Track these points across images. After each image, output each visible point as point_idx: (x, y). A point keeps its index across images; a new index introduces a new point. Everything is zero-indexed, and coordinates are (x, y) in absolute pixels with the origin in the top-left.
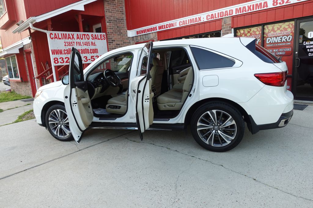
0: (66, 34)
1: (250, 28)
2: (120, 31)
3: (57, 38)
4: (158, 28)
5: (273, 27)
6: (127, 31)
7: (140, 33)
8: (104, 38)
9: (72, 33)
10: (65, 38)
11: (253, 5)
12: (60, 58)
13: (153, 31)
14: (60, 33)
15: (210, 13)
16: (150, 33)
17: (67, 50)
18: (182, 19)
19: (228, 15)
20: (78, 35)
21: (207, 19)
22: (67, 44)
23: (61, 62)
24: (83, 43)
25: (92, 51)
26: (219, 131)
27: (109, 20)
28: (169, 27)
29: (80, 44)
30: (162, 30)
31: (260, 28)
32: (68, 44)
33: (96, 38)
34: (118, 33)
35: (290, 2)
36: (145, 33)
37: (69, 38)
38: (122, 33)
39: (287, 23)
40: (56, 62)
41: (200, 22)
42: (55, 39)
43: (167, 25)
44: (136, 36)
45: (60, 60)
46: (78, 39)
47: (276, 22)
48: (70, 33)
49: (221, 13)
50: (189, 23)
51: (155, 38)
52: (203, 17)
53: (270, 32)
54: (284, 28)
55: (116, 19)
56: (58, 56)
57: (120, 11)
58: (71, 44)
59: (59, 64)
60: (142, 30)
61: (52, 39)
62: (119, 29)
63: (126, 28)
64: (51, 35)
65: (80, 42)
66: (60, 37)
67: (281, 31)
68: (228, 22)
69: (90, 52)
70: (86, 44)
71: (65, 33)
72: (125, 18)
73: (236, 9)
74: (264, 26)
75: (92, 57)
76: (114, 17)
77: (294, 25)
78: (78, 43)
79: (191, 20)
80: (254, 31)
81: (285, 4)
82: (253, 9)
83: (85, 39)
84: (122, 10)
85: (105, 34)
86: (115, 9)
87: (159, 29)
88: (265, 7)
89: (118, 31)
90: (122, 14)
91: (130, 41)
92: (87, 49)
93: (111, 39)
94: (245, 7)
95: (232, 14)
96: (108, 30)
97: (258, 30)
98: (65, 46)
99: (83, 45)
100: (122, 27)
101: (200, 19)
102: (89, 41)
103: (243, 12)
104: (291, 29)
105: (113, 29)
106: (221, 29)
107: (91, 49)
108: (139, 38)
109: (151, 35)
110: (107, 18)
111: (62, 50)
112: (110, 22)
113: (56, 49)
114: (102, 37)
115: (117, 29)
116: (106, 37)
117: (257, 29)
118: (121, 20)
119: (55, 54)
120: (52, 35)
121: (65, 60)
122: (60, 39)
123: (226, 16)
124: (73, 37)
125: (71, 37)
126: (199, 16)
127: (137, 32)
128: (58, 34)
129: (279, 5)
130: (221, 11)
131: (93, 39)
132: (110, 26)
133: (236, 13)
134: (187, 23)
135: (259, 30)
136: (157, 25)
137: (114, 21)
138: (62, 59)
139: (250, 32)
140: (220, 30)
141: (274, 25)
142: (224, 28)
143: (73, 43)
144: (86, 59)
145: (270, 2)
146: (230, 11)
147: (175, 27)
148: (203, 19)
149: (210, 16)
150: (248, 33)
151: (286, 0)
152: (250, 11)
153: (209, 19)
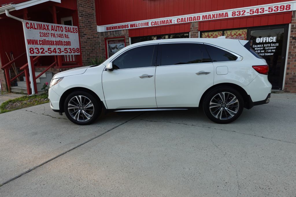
0: (41, 25)
1: (213, 32)
2: (91, 26)
3: (32, 27)
4: (129, 26)
5: (231, 33)
6: (96, 27)
7: (111, 30)
8: (76, 32)
9: (47, 24)
10: (41, 28)
11: (217, 14)
12: (36, 49)
13: (125, 28)
14: (36, 23)
15: (180, 17)
16: (121, 30)
17: (42, 40)
18: (154, 20)
19: (196, 20)
20: (52, 26)
21: (177, 22)
22: (42, 35)
23: (36, 53)
24: (57, 35)
25: (65, 43)
26: (226, 108)
27: (81, 15)
28: (141, 26)
29: (54, 35)
30: (134, 28)
31: (221, 33)
32: (44, 34)
33: (69, 31)
34: (88, 27)
35: (245, 15)
36: (116, 30)
37: (44, 29)
38: (92, 28)
39: (241, 31)
40: (32, 52)
41: (171, 24)
42: (31, 29)
43: (140, 24)
44: (105, 32)
45: (35, 51)
46: (53, 30)
47: (234, 29)
48: (45, 24)
49: (190, 18)
50: (160, 24)
51: (126, 35)
52: (174, 20)
53: (229, 37)
54: (239, 34)
55: (88, 14)
56: (34, 46)
57: (91, 7)
58: (46, 35)
59: (35, 55)
60: (112, 26)
61: (28, 28)
62: (90, 24)
63: (96, 24)
64: (27, 24)
65: (55, 34)
66: (36, 27)
67: (237, 36)
68: (196, 26)
69: (63, 44)
70: (60, 36)
71: (40, 23)
72: (95, 14)
73: (203, 16)
74: (224, 31)
75: (65, 49)
76: (86, 12)
77: (246, 32)
78: (52, 34)
79: (162, 21)
80: (216, 35)
81: (241, 16)
82: (217, 17)
83: (59, 31)
84: (93, 5)
85: (77, 27)
86: (87, 4)
87: (131, 27)
88: (226, 17)
89: (89, 26)
90: (93, 9)
91: (99, 36)
92: (61, 41)
93: (83, 32)
94: (210, 15)
95: (199, 19)
96: (81, 24)
98: (41, 36)
99: (57, 37)
100: (92, 22)
101: (171, 21)
102: (62, 33)
103: (208, 19)
104: (244, 35)
105: (84, 23)
106: (190, 31)
107: (64, 42)
108: (109, 34)
109: (122, 31)
110: (80, 12)
111: (37, 40)
112: (82, 17)
113: (32, 39)
114: (74, 30)
115: (88, 24)
116: (78, 30)
117: (218, 33)
118: (92, 15)
119: (30, 44)
120: (29, 24)
121: (41, 51)
122: (36, 29)
123: (195, 21)
124: (48, 28)
125: (46, 28)
126: (171, 19)
127: (107, 28)
128: (34, 24)
129: (236, 16)
130: (190, 16)
131: (66, 32)
132: (83, 21)
133: (203, 19)
134: (159, 23)
135: (220, 34)
136: (129, 23)
137: (85, 15)
138: (37, 49)
141: (232, 31)
142: (192, 31)
143: (48, 34)
144: (59, 51)
145: (230, 13)
146: (197, 17)
147: (147, 26)
148: (174, 22)
149: (180, 19)
150: (211, 36)
151: (242, 13)
152: (214, 19)
153: (179, 22)
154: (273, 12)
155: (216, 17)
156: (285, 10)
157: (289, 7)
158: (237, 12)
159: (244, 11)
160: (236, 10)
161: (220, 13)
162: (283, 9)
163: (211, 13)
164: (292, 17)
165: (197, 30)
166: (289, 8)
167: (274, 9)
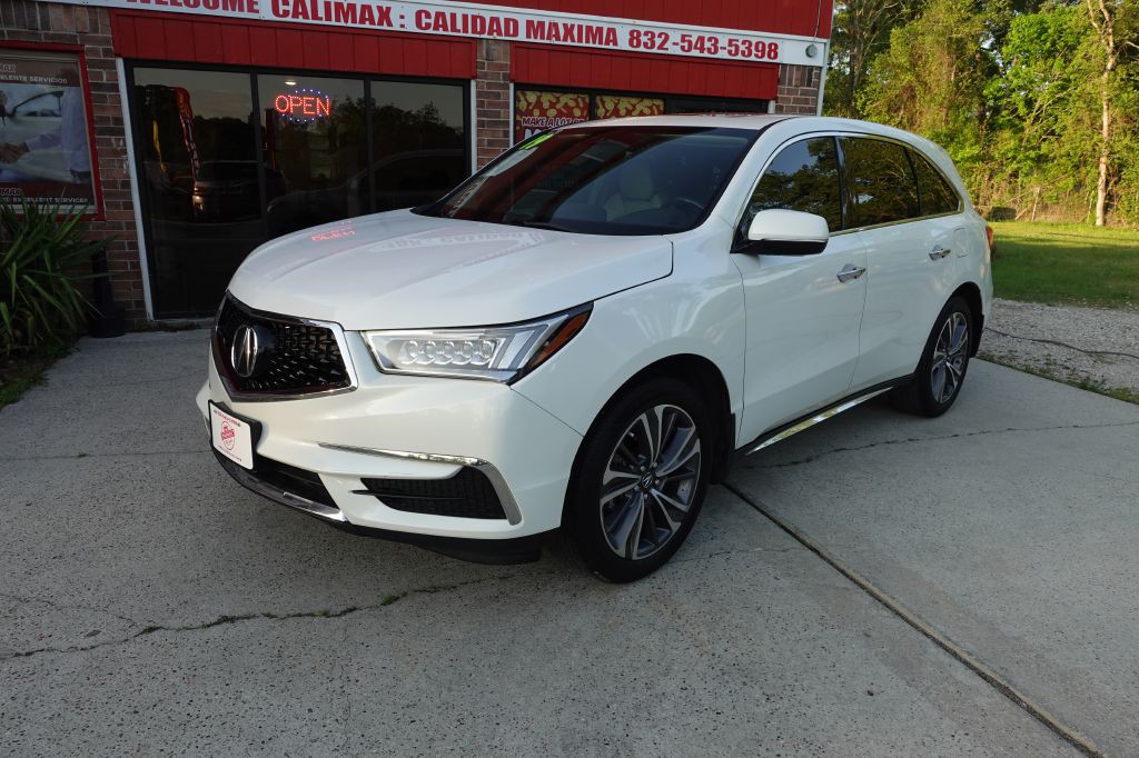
1: (557, 95)
5: (616, 105)
11: (580, 28)
19: (500, 34)
21: (418, 25)
28: (206, 6)
31: (583, 99)
35: (667, 49)
41: (385, 27)
47: (626, 92)
49: (474, 18)
50: (327, 18)
52: (402, 12)
68: (498, 59)
73: (530, 23)
74: (597, 96)
79: (338, 5)
80: (566, 106)
81: (655, 50)
88: (611, 44)
94: (556, 25)
95: (515, 34)
97: (578, 106)
101: (385, 14)
103: (549, 38)
106: (473, 78)
117: (576, 100)
123: (495, 36)
129: (642, 49)
130: (476, 13)
133: (528, 36)
134: (321, 14)
135: (581, 105)
139: (558, 107)
140: (468, 77)
141: (619, 100)
142: (485, 76)
145: (623, 32)
146: (507, 21)
147: (246, 15)
148: (402, 22)
149: (433, 16)
150: (550, 108)
151: (658, 41)
152: (569, 43)
153: (428, 26)
154: (740, 57)
155: (576, 39)
156: (766, 59)
157: (774, 49)
158: (646, 33)
159: (663, 36)
160: (643, 25)
161: (590, 24)
162: (763, 56)
163: (562, 18)
164: (779, 81)
165: (505, 76)
166: (776, 57)
167: (742, 48)
